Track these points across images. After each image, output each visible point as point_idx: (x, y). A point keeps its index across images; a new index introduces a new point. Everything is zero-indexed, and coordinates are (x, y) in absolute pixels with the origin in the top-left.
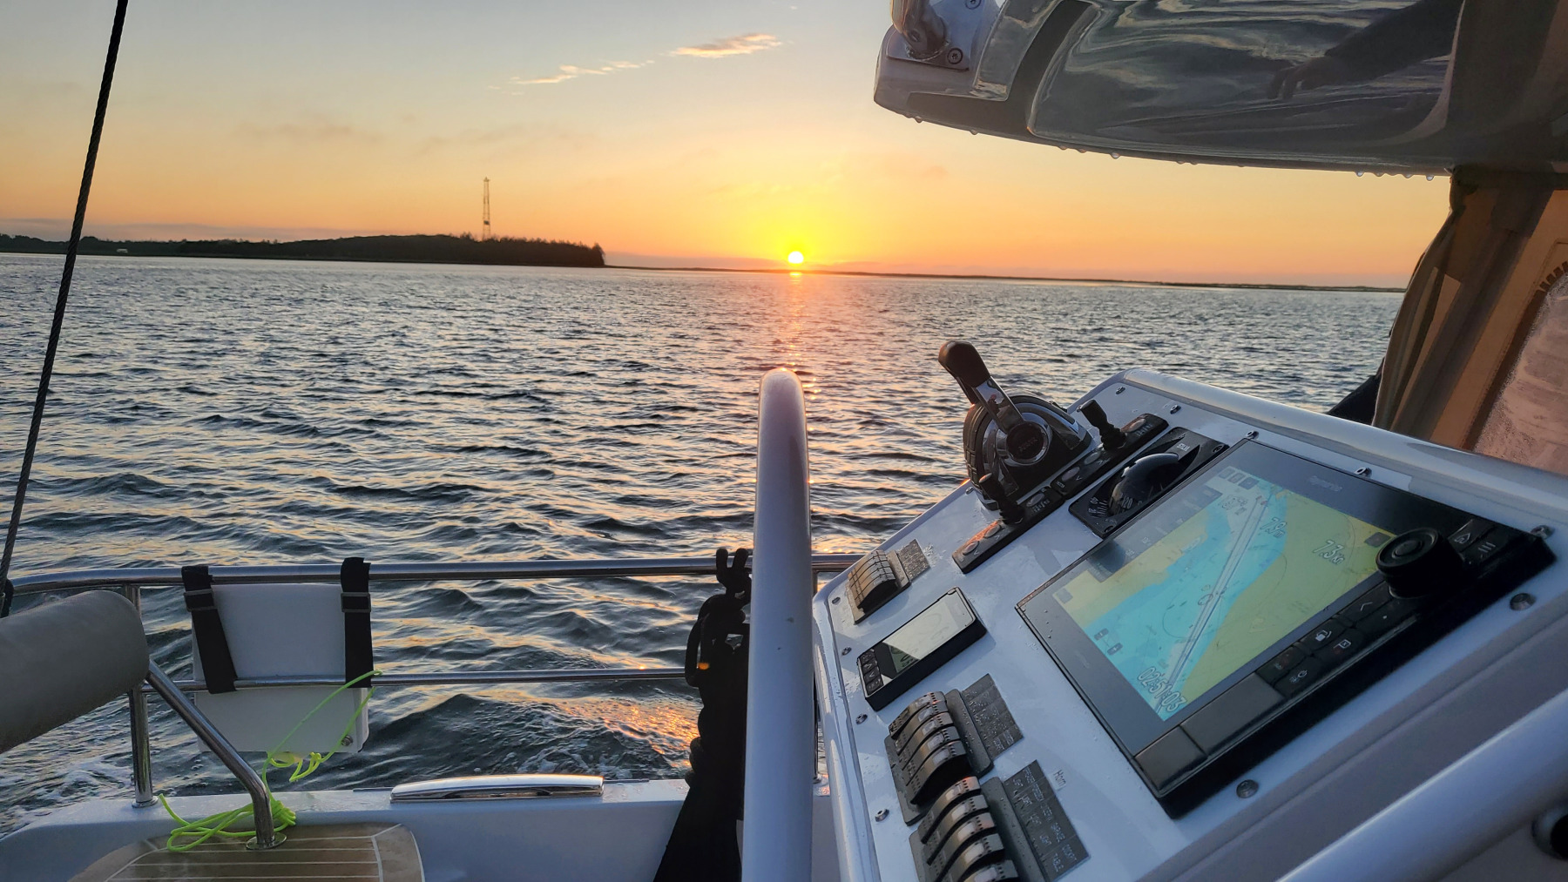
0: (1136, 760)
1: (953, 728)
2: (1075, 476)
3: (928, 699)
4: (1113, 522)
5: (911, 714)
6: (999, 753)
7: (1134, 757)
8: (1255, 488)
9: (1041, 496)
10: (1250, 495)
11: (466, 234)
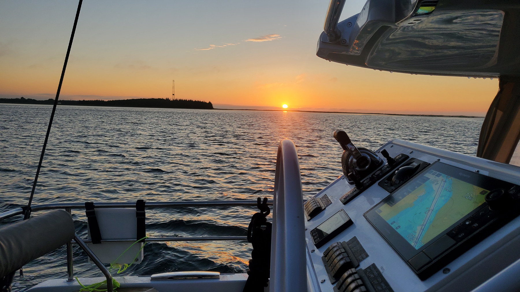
0: (408, 262)
1: (345, 253)
2: (380, 174)
3: (336, 244)
4: (393, 188)
5: (330, 249)
6: (361, 261)
7: (408, 261)
8: (441, 177)
9: (369, 180)
10: (440, 179)
11: (167, 98)
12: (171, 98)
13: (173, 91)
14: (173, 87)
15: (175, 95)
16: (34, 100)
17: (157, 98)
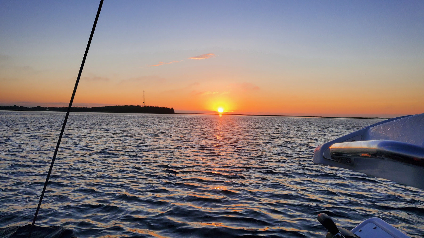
11: (138, 105)
12: (141, 105)
13: (144, 99)
14: (144, 96)
15: (145, 102)
16: (25, 107)
17: (130, 105)
